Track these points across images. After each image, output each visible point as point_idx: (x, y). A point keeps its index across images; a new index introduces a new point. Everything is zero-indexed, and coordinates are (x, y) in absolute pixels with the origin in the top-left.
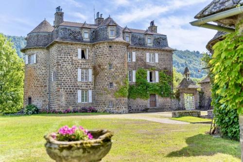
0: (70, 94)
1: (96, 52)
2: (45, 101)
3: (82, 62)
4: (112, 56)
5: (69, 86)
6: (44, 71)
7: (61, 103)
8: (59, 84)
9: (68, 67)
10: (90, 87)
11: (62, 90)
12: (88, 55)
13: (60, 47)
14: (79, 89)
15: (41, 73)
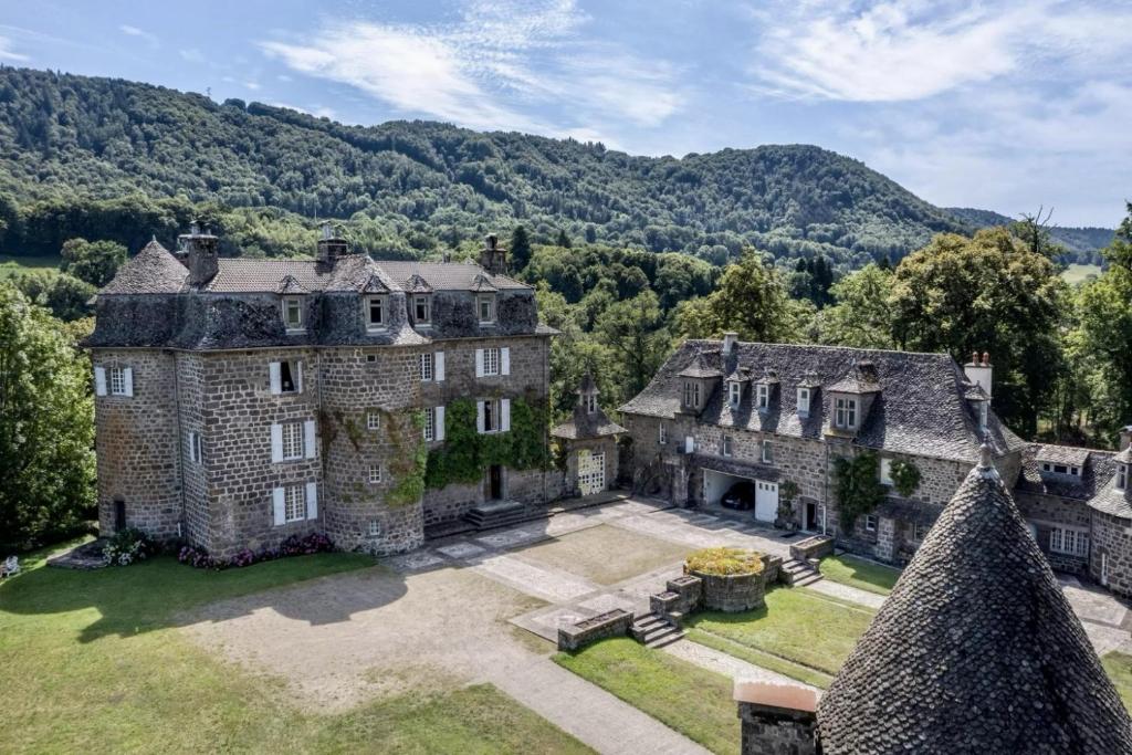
0: (249, 503)
1: (328, 371)
2: (169, 511)
3: (283, 404)
4: (377, 389)
5: (245, 482)
6: (160, 421)
7: (224, 533)
8: (216, 480)
9: (239, 423)
10: (309, 473)
11: (226, 494)
12: (303, 379)
13: (212, 365)
14: (277, 485)
15: (153, 427)
